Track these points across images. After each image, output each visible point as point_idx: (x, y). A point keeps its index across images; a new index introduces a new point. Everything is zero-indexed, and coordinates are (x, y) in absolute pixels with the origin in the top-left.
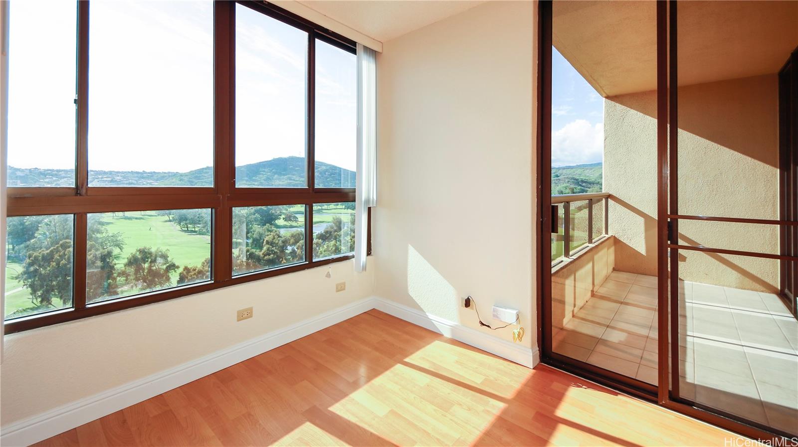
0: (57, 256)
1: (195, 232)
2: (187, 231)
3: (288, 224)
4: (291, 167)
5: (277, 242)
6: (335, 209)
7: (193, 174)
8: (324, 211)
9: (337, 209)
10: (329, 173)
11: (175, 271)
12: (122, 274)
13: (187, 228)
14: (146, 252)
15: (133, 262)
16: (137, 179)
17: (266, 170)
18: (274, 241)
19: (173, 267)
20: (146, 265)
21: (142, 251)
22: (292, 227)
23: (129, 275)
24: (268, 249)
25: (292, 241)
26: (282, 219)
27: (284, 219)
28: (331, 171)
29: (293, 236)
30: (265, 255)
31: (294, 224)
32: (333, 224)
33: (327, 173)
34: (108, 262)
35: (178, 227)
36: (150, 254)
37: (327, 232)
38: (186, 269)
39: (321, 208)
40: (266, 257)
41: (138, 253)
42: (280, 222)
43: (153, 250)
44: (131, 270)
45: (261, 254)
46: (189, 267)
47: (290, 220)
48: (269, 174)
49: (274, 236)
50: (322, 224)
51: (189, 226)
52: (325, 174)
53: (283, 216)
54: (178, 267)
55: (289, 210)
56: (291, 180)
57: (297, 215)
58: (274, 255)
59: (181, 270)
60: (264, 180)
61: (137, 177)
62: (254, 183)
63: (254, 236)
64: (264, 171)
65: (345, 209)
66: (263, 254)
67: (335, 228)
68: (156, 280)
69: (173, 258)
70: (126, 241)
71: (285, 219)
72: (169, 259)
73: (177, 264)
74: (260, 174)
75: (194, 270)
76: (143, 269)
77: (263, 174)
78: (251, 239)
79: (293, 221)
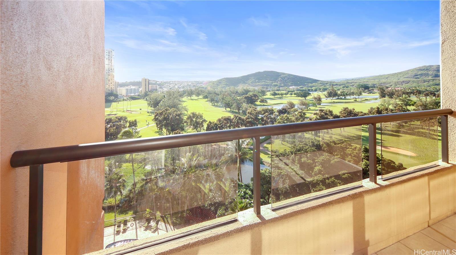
0: (164, 113)
1: (218, 106)
2: (214, 106)
3: (262, 104)
4: (265, 76)
5: (253, 113)
6: (290, 97)
7: (218, 81)
8: (283, 98)
9: (291, 97)
10: (287, 78)
11: (206, 123)
12: (186, 122)
13: (214, 104)
14: (194, 114)
15: (189, 118)
16: (196, 84)
17: (252, 78)
18: (252, 112)
19: (205, 121)
20: (194, 119)
21: (193, 114)
22: (264, 105)
23: (188, 123)
24: (248, 116)
25: (263, 112)
26: (259, 102)
27: (259, 101)
28: (288, 77)
29: (263, 110)
30: (247, 119)
31: (265, 104)
32: (288, 105)
33: (286, 78)
34: (181, 117)
35: (211, 104)
36: (196, 115)
37: (283, 109)
38: (210, 122)
39: (281, 96)
40: (247, 120)
41: (191, 114)
42: (258, 103)
43: (197, 113)
44: (189, 121)
45: (245, 118)
46: (211, 121)
47: (263, 102)
48: (253, 80)
49: (252, 110)
50: (281, 104)
51: (215, 103)
52: (285, 79)
53: (259, 100)
54: (207, 121)
55: (263, 97)
56: (265, 82)
57: (266, 100)
58: (251, 119)
59: (208, 123)
60: (251, 83)
61: (197, 83)
62: (245, 84)
63: (243, 109)
64: (251, 79)
65: (296, 97)
66: (246, 118)
67: (289, 107)
68: (198, 126)
69: (205, 117)
70: (189, 109)
71: (261, 102)
72: (203, 117)
73: (206, 120)
74: (249, 80)
75: (213, 123)
76: (193, 121)
77: (250, 80)
78: (242, 111)
79: (265, 103)
